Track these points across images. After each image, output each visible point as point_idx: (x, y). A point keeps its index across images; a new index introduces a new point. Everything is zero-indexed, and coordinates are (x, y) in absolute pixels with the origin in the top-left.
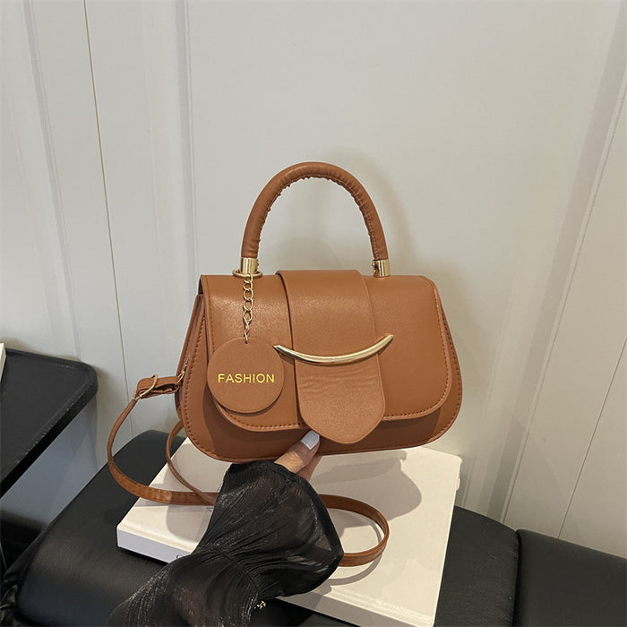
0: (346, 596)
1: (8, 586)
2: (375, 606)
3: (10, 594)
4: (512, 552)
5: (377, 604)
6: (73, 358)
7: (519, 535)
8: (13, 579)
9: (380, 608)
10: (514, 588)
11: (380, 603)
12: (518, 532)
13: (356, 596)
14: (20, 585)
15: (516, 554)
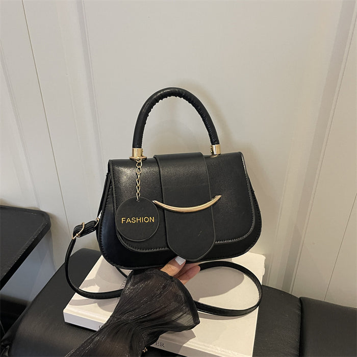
0: (199, 346)
1: (4, 346)
2: (217, 351)
3: (5, 352)
4: (297, 312)
5: (218, 350)
6: (35, 208)
7: (301, 300)
8: (6, 342)
9: (219, 352)
10: (299, 334)
11: (219, 349)
12: (300, 298)
13: (205, 346)
14: (11, 345)
15: (299, 312)
